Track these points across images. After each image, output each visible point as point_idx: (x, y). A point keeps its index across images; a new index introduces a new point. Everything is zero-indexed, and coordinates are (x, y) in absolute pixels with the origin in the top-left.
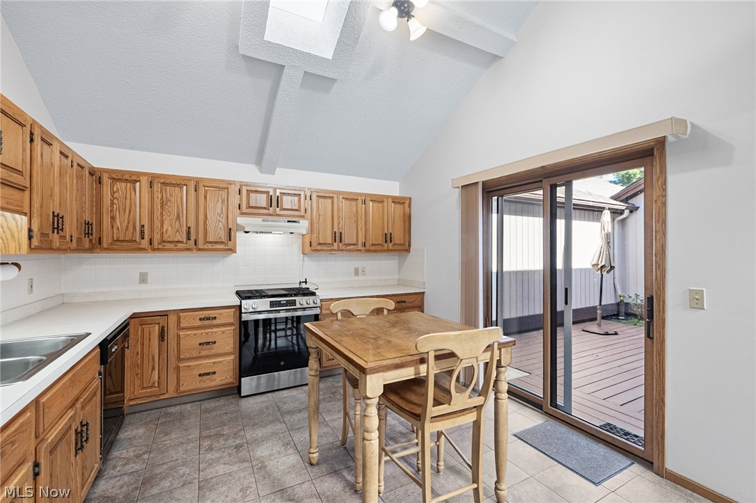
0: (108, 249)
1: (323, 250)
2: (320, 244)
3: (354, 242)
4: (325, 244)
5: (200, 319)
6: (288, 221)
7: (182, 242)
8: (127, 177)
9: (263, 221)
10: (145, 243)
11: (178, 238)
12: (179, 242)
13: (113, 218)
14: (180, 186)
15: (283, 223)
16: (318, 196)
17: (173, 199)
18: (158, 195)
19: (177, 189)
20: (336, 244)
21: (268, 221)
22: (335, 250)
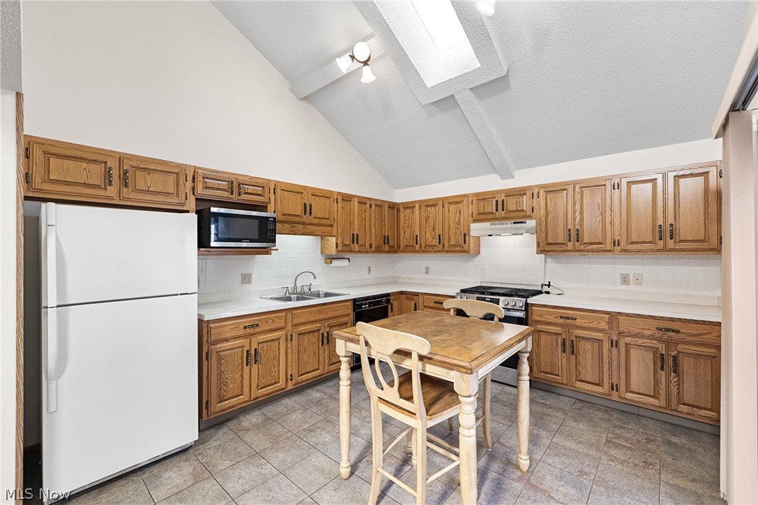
0: (403, 251)
1: (554, 251)
2: (549, 244)
3: (600, 239)
4: (556, 244)
5: (435, 302)
6: (514, 223)
7: (436, 246)
8: (410, 205)
9: (491, 225)
10: (418, 246)
11: (434, 243)
12: (434, 246)
13: (405, 232)
14: (434, 205)
15: (509, 225)
16: (546, 192)
17: (431, 216)
18: (423, 214)
19: (433, 208)
20: (570, 244)
21: (496, 224)
22: (570, 251)
